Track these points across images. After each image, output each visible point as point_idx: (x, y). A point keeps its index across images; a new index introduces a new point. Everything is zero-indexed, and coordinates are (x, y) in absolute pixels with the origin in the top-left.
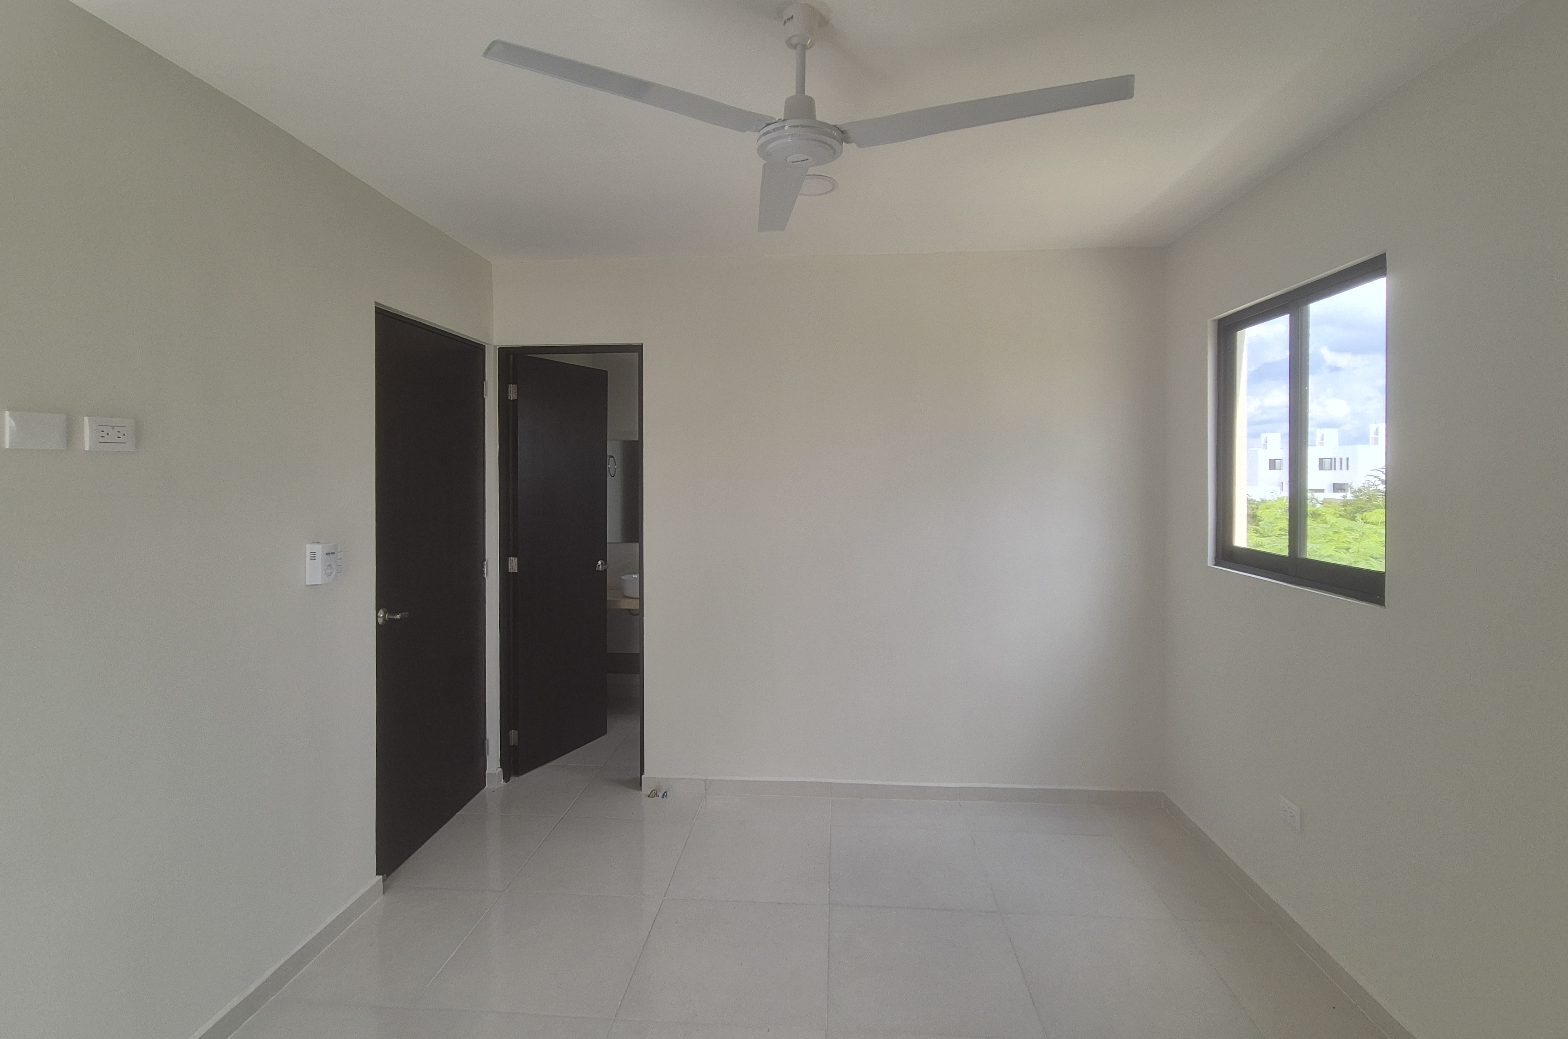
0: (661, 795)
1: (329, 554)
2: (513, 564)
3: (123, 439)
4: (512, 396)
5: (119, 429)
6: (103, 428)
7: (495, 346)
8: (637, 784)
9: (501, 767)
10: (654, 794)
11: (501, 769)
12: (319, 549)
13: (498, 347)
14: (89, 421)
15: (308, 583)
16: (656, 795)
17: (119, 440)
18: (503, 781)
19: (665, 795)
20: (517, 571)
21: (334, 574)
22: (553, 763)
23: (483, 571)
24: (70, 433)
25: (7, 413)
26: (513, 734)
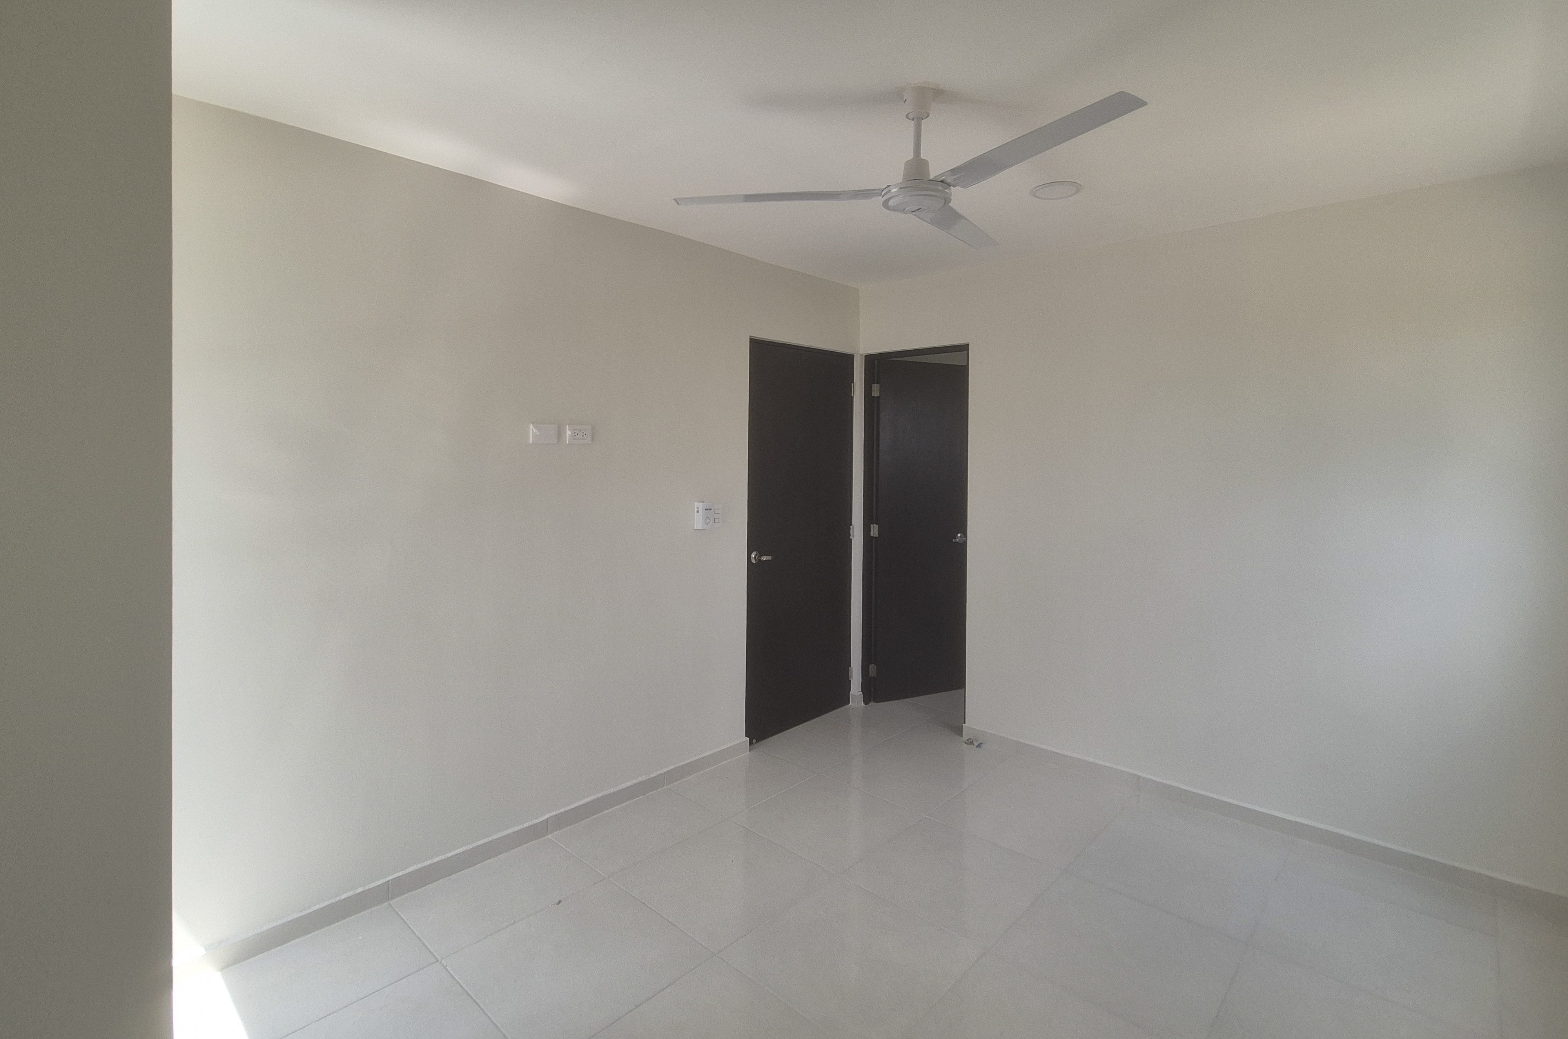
0: (976, 744)
1: (707, 509)
2: (874, 531)
3: (585, 437)
4: (876, 393)
5: (583, 431)
6: (574, 431)
7: (862, 355)
8: (959, 731)
9: (862, 692)
10: (970, 742)
11: (861, 693)
12: (700, 505)
13: (864, 355)
14: (569, 427)
15: (695, 528)
16: (972, 743)
17: (583, 438)
18: (863, 703)
19: (979, 746)
20: (877, 536)
21: (711, 523)
22: (908, 700)
23: (850, 533)
24: (560, 434)
25: (531, 425)
26: (873, 668)
